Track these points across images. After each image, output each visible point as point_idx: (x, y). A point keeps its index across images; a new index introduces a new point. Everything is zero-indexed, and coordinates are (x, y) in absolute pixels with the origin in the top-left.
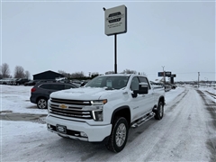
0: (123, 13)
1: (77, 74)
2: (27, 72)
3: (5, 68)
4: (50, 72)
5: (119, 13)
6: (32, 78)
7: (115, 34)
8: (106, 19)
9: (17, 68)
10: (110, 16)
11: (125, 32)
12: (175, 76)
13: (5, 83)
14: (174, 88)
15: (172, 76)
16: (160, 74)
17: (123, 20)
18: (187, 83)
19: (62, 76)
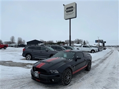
0: (74, 6)
1: (50, 42)
2: (24, 41)
3: (13, 38)
4: (35, 40)
5: (72, 7)
6: (26, 44)
7: (70, 19)
9: (19, 38)
10: (67, 9)
11: (76, 17)
12: (105, 42)
13: (12, 46)
14: (105, 49)
16: (97, 41)
17: (74, 11)
18: (113, 46)
19: (42, 42)
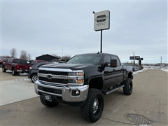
2: (29, 55)
3: (13, 52)
4: (47, 55)
5: (105, 16)
7: (102, 30)
8: (95, 20)
9: (22, 51)
10: (98, 17)
12: (142, 59)
15: (140, 59)
16: (131, 58)
17: (107, 20)
18: (152, 65)
